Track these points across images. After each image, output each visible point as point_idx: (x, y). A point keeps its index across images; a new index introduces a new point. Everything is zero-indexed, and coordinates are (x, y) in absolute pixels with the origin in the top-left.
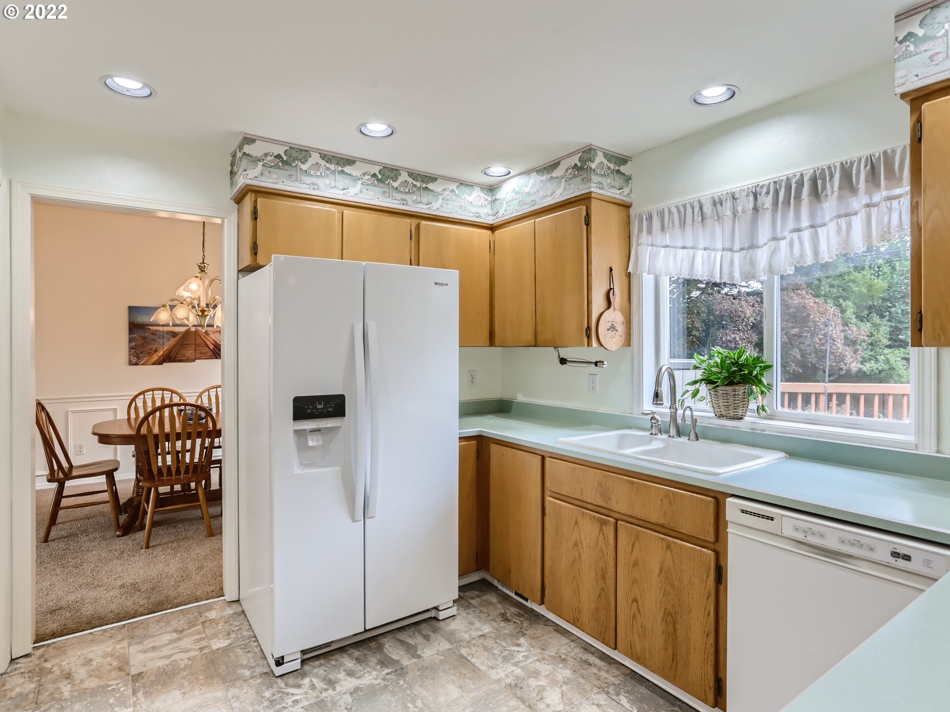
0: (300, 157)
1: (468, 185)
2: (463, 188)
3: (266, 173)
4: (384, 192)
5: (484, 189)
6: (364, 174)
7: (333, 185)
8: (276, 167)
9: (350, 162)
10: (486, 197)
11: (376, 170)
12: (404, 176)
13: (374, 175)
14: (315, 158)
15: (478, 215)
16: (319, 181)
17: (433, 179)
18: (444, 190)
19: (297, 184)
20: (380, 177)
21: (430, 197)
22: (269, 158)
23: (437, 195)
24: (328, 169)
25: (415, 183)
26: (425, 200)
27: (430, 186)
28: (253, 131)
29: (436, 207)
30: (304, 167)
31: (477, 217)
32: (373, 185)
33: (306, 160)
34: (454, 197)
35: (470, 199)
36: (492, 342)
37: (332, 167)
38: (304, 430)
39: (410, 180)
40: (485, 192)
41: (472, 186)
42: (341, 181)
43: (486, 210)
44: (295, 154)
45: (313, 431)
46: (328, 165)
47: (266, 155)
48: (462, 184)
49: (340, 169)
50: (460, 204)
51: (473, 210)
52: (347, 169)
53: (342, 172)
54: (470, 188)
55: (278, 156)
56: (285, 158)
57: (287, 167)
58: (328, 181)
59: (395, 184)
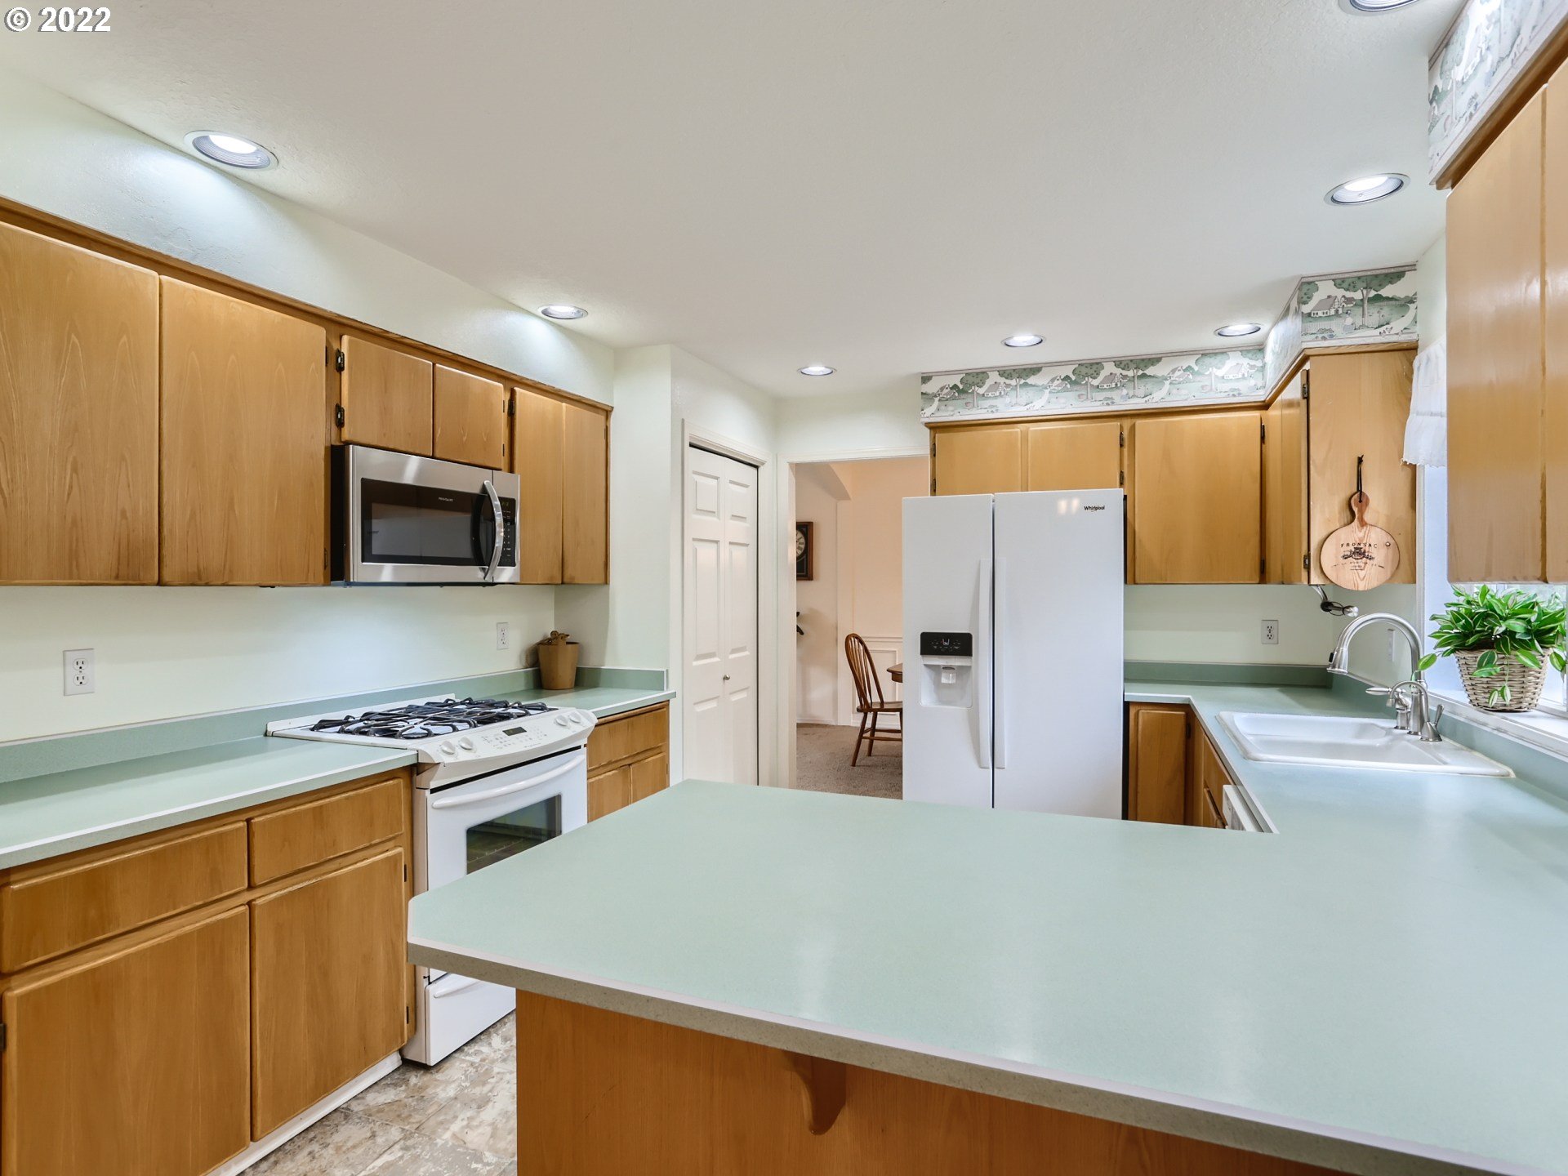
0: (977, 381)
1: (1216, 354)
2: (1207, 360)
3: (943, 407)
4: (1079, 396)
5: (1248, 351)
6: (1053, 380)
7: (1014, 402)
8: (953, 398)
9: (1035, 370)
10: (1253, 363)
11: (1068, 371)
12: (1109, 368)
13: (1067, 378)
14: (994, 377)
15: (1235, 393)
16: (998, 402)
17: (1154, 360)
18: (1173, 371)
19: (974, 411)
20: (1073, 378)
21: (1149, 386)
22: (945, 391)
23: (1159, 380)
24: (1008, 386)
25: (1124, 373)
26: (1141, 391)
27: (1150, 371)
28: (928, 368)
29: (1160, 398)
30: (981, 391)
31: (1234, 395)
32: (1065, 390)
33: (984, 383)
34: (1191, 376)
35: (1220, 373)
36: (1263, 576)
37: (1013, 382)
38: (939, 666)
39: (1118, 371)
40: (1250, 355)
41: (1223, 353)
42: (1024, 395)
43: (1252, 382)
44: (971, 379)
45: (946, 668)
46: (1008, 382)
47: (942, 389)
48: (1205, 354)
49: (1022, 381)
50: (1202, 384)
51: (1226, 387)
52: (1032, 380)
53: (1026, 384)
54: (1219, 357)
55: (955, 387)
56: (961, 387)
57: (963, 396)
58: (1008, 400)
59: (1095, 382)
